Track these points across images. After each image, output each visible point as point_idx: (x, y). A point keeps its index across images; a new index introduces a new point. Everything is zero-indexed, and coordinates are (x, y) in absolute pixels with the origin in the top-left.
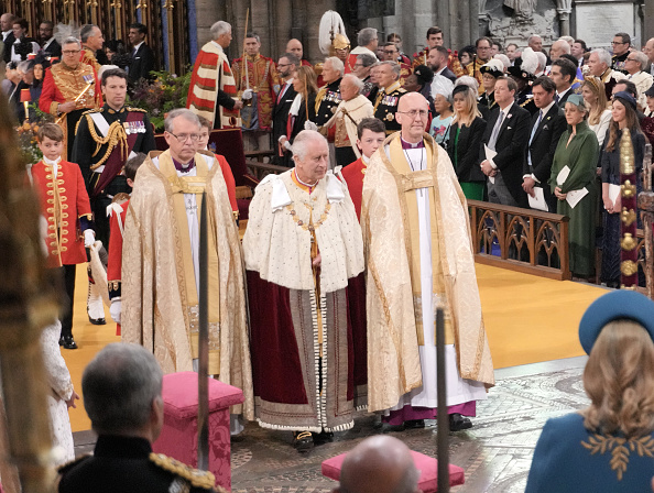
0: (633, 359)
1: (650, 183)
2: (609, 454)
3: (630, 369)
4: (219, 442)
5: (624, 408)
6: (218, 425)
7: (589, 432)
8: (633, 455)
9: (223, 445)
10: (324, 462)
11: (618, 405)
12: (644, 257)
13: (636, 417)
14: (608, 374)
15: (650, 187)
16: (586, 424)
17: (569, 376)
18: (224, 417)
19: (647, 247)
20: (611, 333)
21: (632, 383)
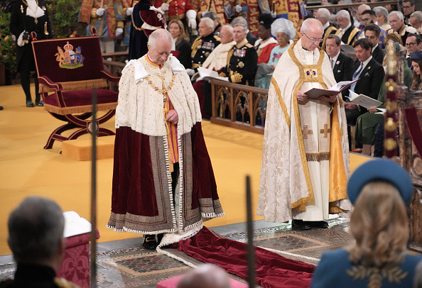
0: (386, 211)
1: (402, 79)
2: (367, 280)
3: (383, 217)
4: (82, 268)
5: (379, 246)
6: (81, 255)
7: (353, 264)
8: (385, 281)
9: (84, 270)
10: (159, 283)
11: (374, 244)
12: (398, 134)
13: (387, 253)
14: (367, 221)
15: (402, 82)
16: (351, 258)
17: (342, 222)
18: (85, 249)
19: (400, 127)
20: (370, 191)
21: (385, 228)
